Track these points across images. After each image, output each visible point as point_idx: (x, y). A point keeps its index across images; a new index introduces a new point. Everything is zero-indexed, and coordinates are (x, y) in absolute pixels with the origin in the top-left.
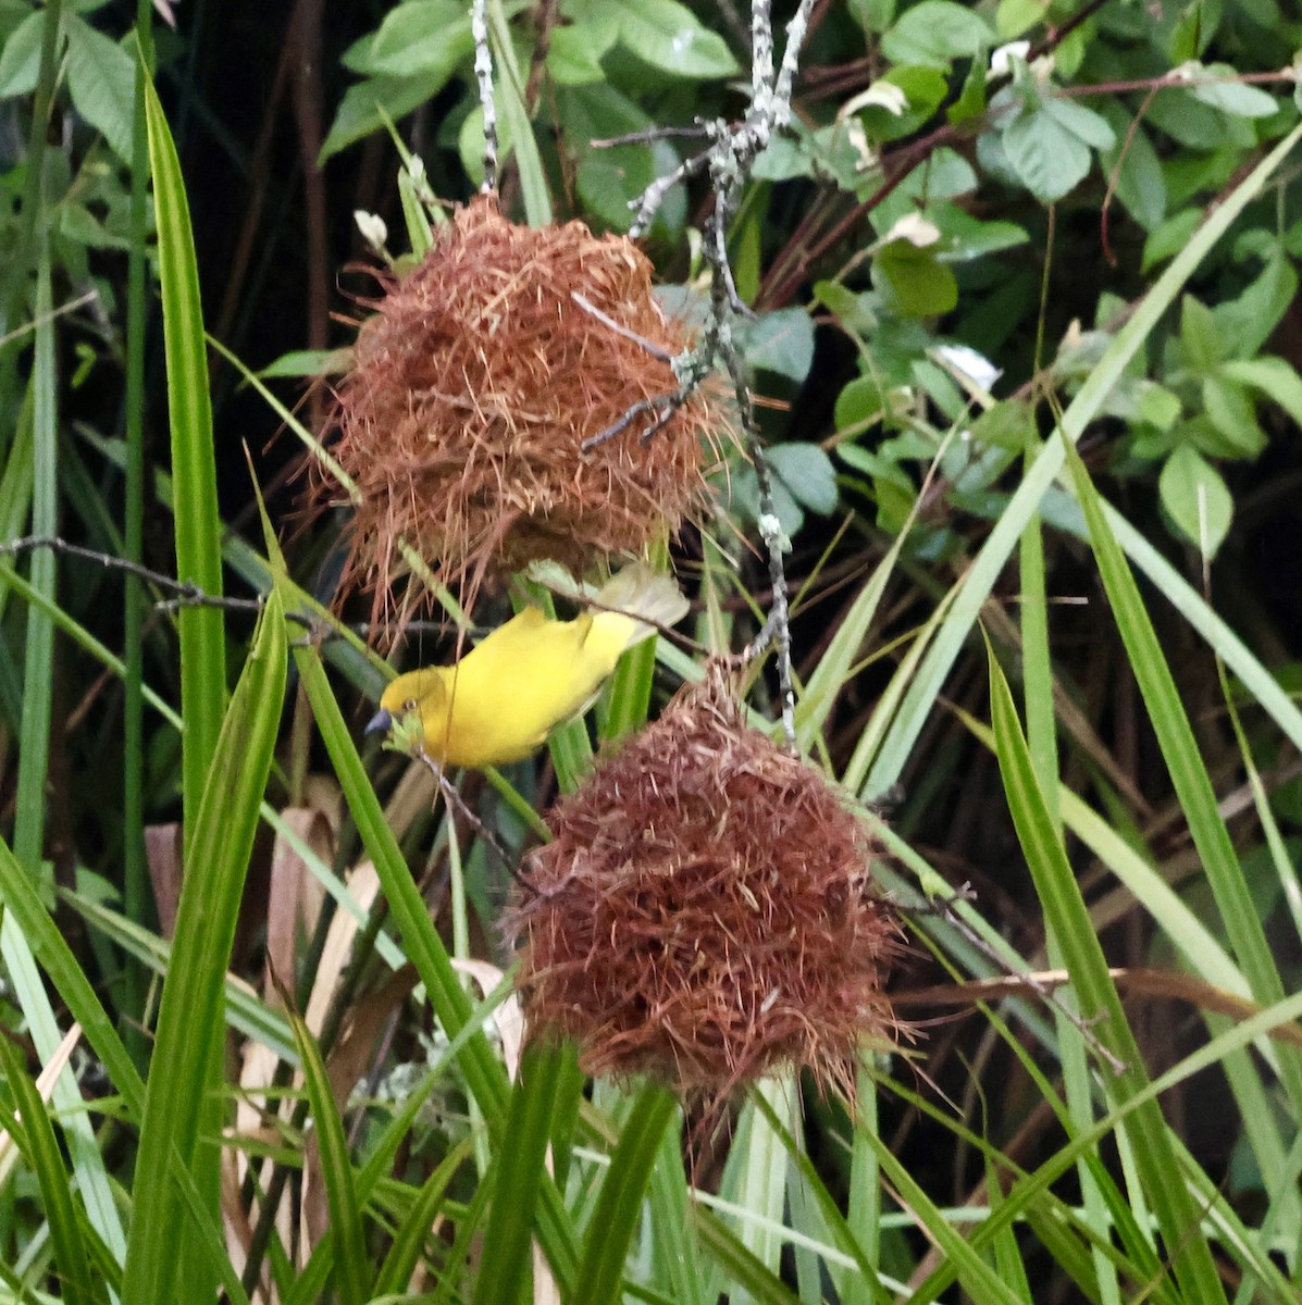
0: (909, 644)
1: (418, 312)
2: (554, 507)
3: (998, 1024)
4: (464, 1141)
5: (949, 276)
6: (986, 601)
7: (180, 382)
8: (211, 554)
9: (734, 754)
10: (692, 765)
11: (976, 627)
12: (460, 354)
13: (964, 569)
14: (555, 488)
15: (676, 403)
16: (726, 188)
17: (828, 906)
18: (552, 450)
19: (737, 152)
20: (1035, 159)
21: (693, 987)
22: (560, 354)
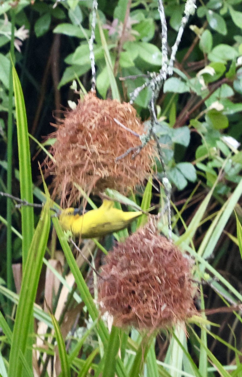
1: (73, 123)
2: (109, 176)
3: (239, 317)
4: (97, 348)
5: (226, 118)
6: (236, 205)
7: (22, 146)
9: (155, 241)
11: (233, 212)
12: (84, 135)
13: (230, 196)
14: (109, 171)
15: (141, 148)
16: (154, 91)
17: (180, 282)
18: (108, 160)
19: (157, 82)
21: (144, 304)
22: (111, 135)
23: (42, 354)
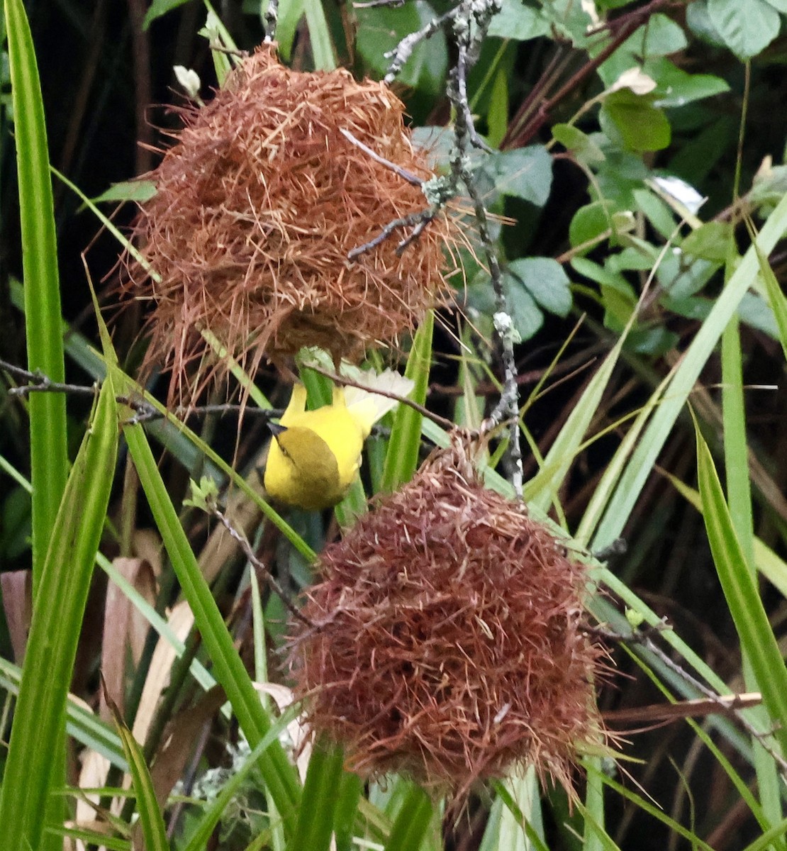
0: (631, 421)
1: (210, 142)
2: (320, 305)
3: (703, 737)
4: (264, 832)
5: (664, 118)
6: (694, 387)
7: (30, 209)
8: (55, 349)
9: (472, 510)
10: (438, 518)
11: (685, 407)
12: (244, 177)
13: (676, 361)
14: (320, 288)
15: (426, 220)
16: (467, 44)
17: (549, 635)
18: (318, 257)
19: (477, 14)
20: (734, 23)
21: (439, 702)
22: (327, 178)
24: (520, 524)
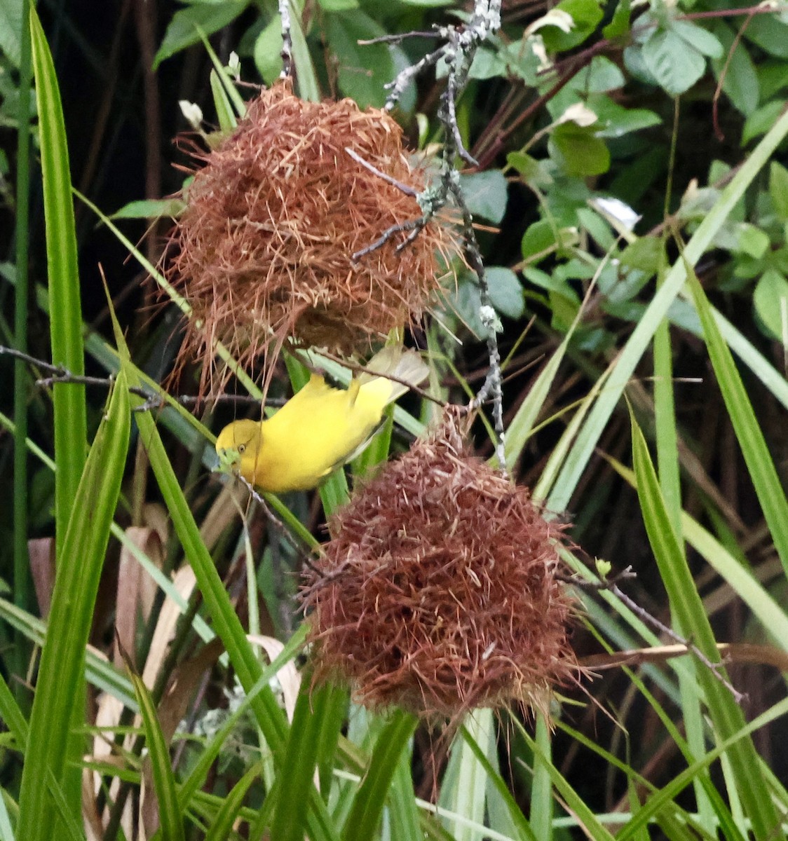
0: (575, 410)
1: (234, 162)
2: (331, 302)
3: (637, 683)
4: (256, 765)
5: (602, 145)
6: (630, 379)
8: (76, 347)
9: (462, 476)
10: (433, 482)
11: (622, 398)
12: (264, 192)
13: (614, 356)
14: (331, 288)
15: (420, 226)
16: (455, 71)
17: (529, 583)
18: (329, 261)
19: (463, 46)
20: (666, 65)
21: (434, 641)
22: (336, 193)
23: (108, 780)
24: (504, 488)
